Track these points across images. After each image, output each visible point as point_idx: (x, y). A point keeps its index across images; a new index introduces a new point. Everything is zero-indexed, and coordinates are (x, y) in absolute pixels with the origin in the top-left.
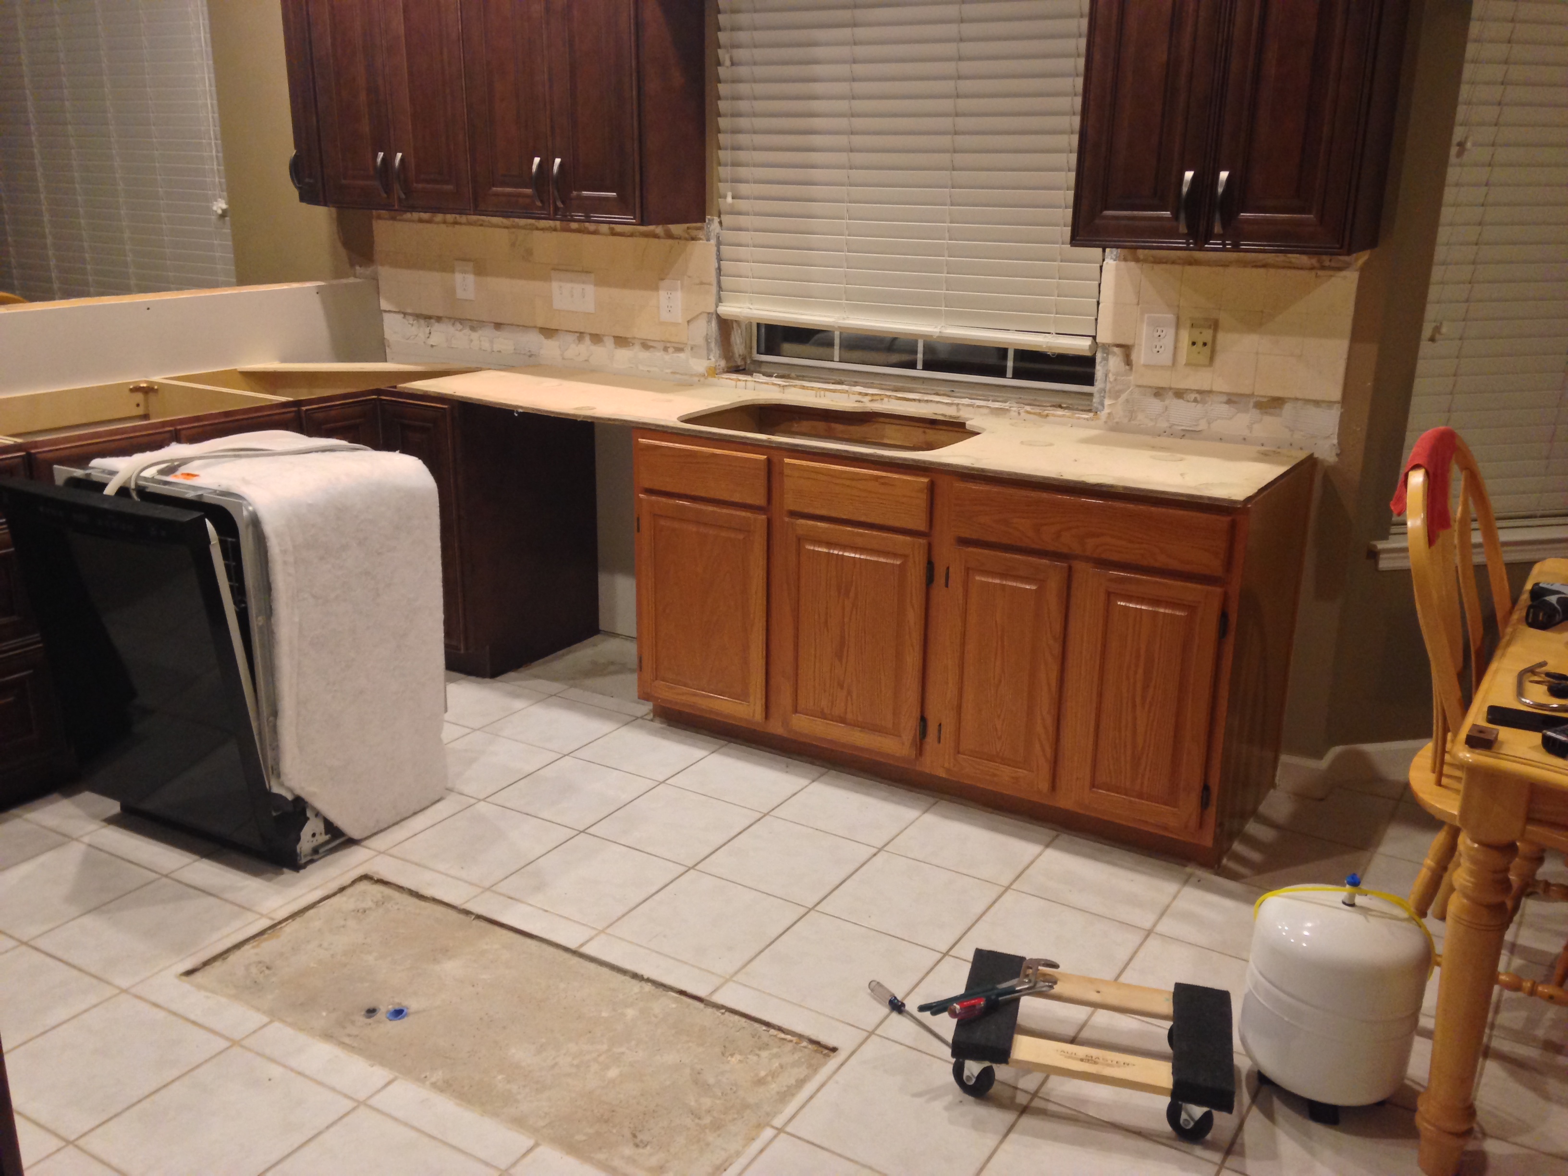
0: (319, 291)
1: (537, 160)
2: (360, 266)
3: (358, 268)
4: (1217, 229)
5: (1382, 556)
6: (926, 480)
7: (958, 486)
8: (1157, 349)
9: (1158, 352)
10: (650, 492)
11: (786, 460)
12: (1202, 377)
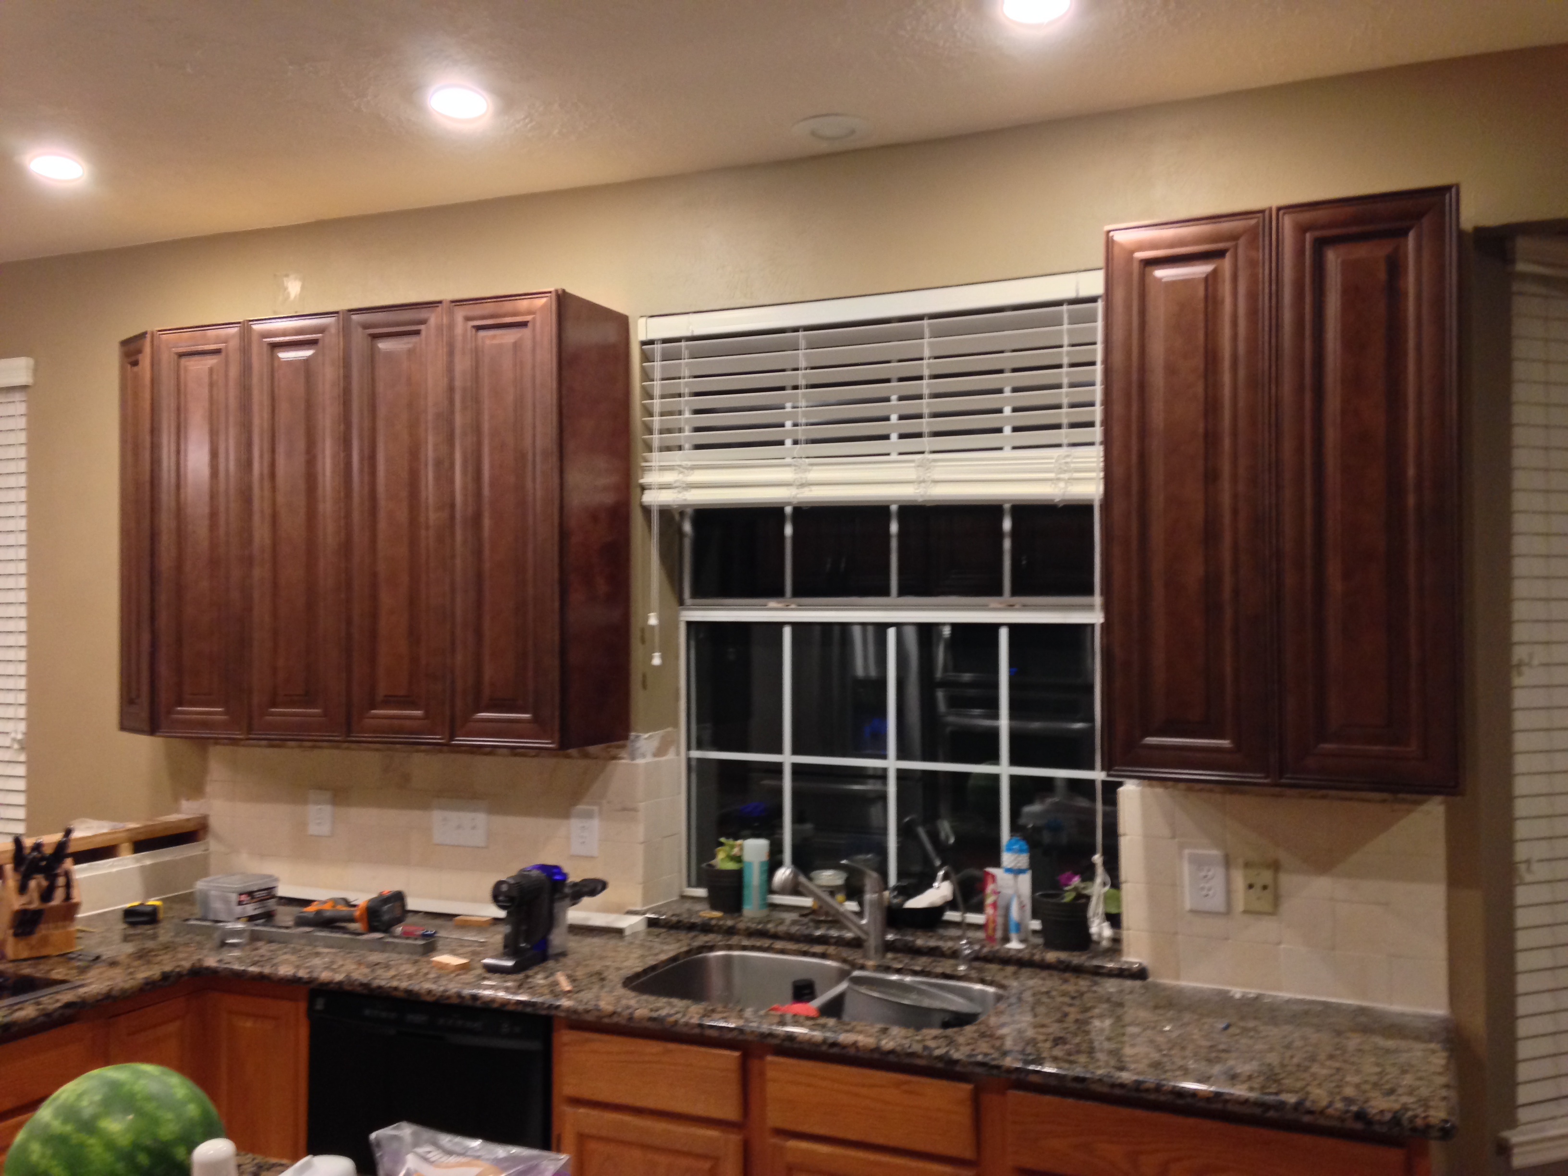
2: (188, 800)
3: (184, 802)
5: (1516, 1151)
6: (968, 1087)
7: (1014, 1095)
8: (1205, 892)
9: (1207, 895)
10: (577, 1102)
11: (770, 1058)
12: (1267, 928)
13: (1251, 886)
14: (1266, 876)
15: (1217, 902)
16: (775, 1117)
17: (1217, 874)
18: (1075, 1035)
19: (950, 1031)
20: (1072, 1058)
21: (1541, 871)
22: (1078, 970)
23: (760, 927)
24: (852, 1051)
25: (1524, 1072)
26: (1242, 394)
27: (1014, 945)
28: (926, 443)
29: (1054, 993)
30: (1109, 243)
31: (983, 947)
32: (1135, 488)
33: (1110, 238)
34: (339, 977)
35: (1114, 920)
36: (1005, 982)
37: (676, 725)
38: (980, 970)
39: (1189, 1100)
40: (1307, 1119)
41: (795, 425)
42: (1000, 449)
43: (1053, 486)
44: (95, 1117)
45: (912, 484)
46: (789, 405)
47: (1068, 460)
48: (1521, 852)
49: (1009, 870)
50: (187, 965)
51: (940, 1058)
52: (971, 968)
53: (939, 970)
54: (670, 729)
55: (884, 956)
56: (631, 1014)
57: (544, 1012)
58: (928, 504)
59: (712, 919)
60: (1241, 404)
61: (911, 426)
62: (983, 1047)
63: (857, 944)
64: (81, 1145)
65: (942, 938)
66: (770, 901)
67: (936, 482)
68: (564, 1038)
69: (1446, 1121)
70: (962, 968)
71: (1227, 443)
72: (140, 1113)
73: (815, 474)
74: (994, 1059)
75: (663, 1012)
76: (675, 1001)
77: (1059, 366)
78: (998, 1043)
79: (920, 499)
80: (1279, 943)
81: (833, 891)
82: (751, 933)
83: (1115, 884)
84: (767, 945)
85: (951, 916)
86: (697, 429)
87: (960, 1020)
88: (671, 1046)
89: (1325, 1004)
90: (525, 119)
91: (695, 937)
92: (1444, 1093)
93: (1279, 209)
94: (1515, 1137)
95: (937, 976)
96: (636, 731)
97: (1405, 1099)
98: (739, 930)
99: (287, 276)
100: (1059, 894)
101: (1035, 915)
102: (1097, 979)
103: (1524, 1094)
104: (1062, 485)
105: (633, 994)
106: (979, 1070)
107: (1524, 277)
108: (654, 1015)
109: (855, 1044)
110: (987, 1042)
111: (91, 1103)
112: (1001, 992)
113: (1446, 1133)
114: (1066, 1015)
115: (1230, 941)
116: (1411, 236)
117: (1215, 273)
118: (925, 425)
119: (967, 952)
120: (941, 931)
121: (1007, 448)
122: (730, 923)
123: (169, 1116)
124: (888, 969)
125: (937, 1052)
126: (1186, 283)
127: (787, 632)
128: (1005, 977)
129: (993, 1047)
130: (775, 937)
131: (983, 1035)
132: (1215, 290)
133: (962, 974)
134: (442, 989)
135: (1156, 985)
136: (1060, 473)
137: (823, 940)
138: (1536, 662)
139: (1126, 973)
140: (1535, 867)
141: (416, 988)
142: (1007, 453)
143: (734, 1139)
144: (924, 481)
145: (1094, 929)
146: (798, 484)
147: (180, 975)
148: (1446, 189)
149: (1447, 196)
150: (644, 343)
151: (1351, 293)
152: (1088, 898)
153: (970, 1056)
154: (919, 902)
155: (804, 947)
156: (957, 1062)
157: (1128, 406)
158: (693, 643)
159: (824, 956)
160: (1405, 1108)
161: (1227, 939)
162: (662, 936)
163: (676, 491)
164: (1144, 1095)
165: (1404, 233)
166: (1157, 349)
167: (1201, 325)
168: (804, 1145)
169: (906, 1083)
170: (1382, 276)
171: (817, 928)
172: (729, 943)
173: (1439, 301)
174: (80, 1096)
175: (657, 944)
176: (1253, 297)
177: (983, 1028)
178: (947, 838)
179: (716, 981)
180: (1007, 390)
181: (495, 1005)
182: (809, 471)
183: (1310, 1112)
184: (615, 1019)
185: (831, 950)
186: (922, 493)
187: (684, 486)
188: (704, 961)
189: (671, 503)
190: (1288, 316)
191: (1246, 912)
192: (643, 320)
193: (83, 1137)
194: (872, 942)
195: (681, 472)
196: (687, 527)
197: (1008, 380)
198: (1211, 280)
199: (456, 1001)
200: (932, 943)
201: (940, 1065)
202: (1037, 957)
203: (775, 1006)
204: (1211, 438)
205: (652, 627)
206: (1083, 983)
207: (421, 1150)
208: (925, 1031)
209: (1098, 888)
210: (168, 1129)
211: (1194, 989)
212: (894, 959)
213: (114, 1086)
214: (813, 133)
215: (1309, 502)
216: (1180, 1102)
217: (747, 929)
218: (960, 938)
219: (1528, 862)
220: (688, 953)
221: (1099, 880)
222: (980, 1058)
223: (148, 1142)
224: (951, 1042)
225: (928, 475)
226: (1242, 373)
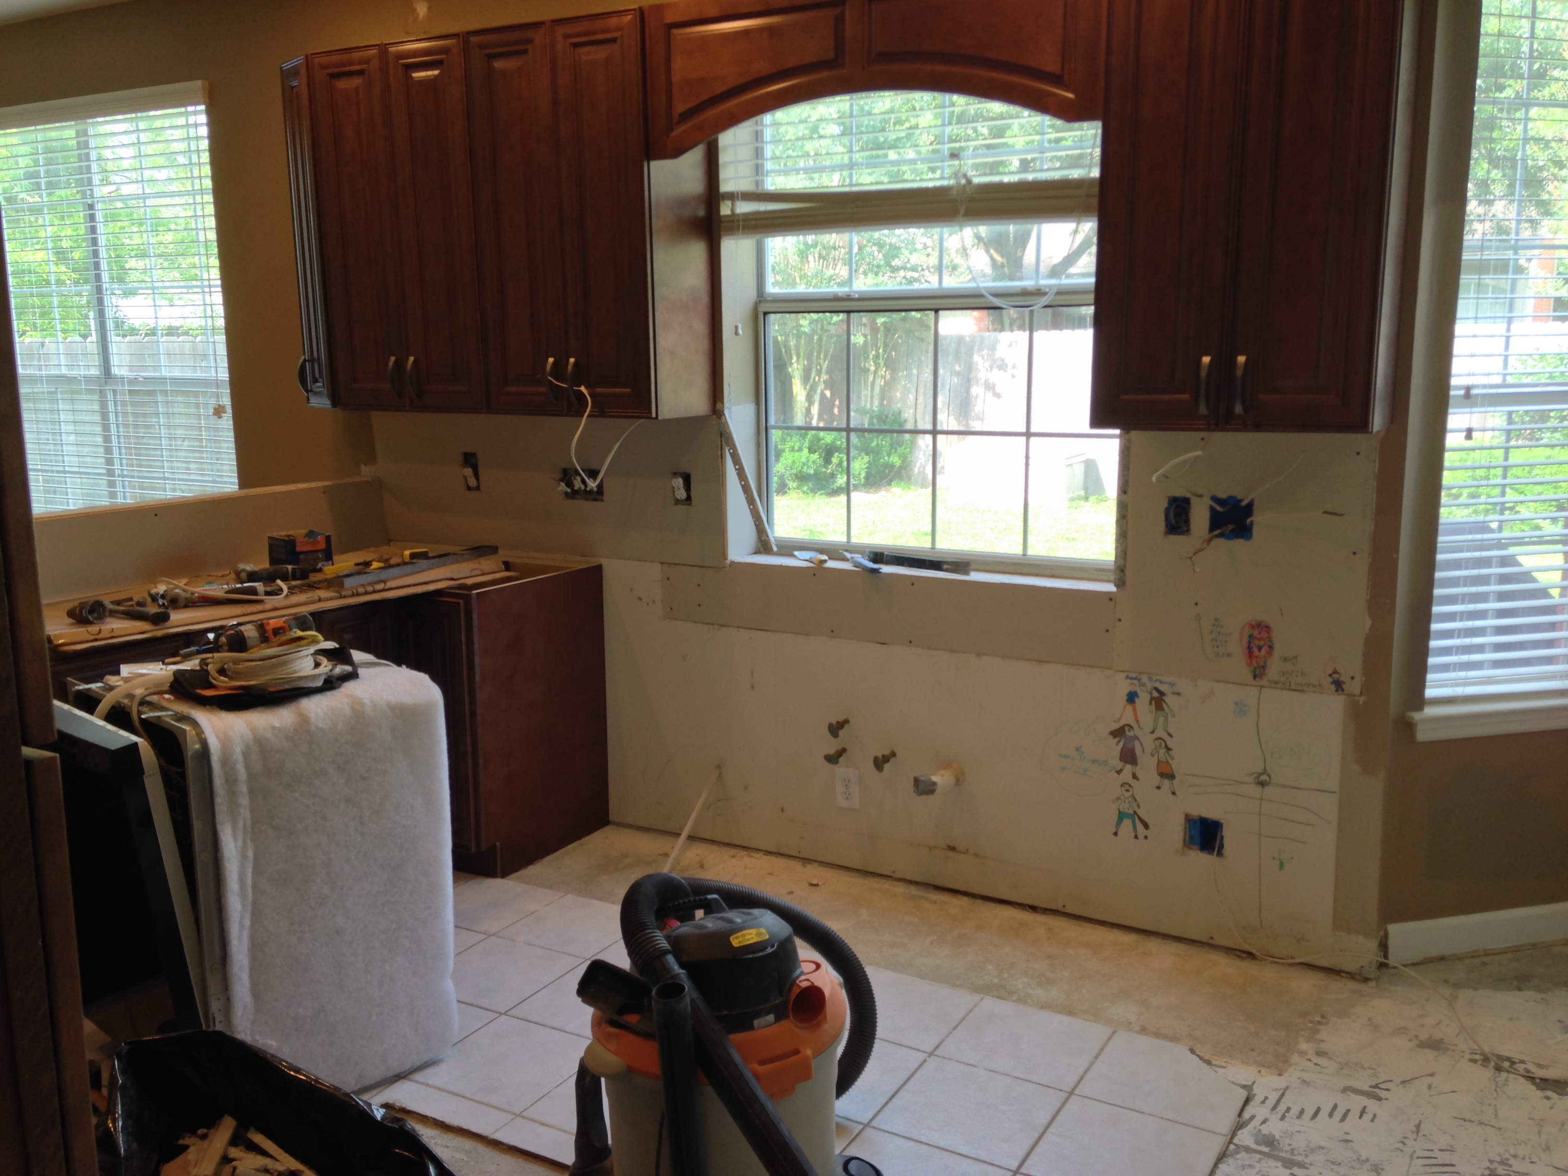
0: (326, 490)
1: (551, 360)
2: (366, 465)
3: (363, 467)
4: (1238, 409)
5: (1420, 728)
60: (1217, 99)
94: (1421, 715)
166: (1151, 49)
204: (1190, 131)
226: (1219, 69)
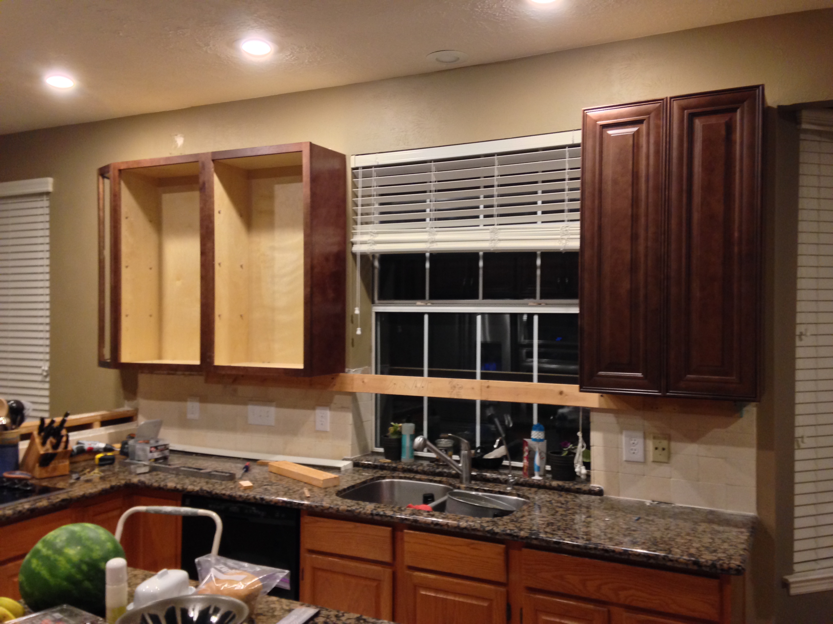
3: (127, 402)
5: (792, 586)
6: (503, 546)
7: (525, 551)
8: (632, 452)
9: (634, 453)
10: (312, 552)
11: (406, 531)
12: (664, 469)
13: (656, 449)
14: (664, 443)
15: (639, 456)
16: (408, 560)
17: (639, 442)
18: (559, 521)
19: (496, 519)
20: (555, 532)
21: (808, 442)
22: (568, 491)
23: (409, 467)
24: (446, 528)
25: (797, 546)
26: (651, 195)
27: (537, 477)
28: (495, 220)
29: (553, 501)
30: (585, 117)
31: (521, 478)
32: (596, 245)
33: (585, 114)
34: (197, 488)
35: (587, 465)
36: (530, 496)
37: (370, 365)
38: (518, 490)
39: (612, 554)
40: (669, 564)
41: (430, 211)
42: (536, 223)
43: (559, 242)
44: (63, 547)
45: (488, 242)
46: (428, 200)
47: (567, 229)
48: (799, 432)
49: (535, 440)
50: (123, 482)
51: (488, 532)
52: (513, 489)
53: (497, 490)
54: (366, 367)
55: (470, 483)
56: (338, 508)
57: (296, 507)
58: (497, 252)
59: (385, 463)
60: (650, 200)
61: (489, 211)
62: (511, 526)
63: (457, 476)
64: (56, 560)
65: (501, 474)
66: (416, 455)
67: (500, 240)
68: (306, 520)
69: (739, 566)
70: (509, 489)
71: (642, 220)
72: (84, 546)
73: (440, 236)
74: (515, 532)
75: (354, 508)
76: (361, 502)
77: (564, 180)
78: (518, 525)
79: (492, 249)
80: (670, 478)
81: (446, 450)
82: (405, 470)
83: (588, 447)
84: (412, 476)
85: (506, 463)
86: (382, 213)
87: (502, 513)
88: (358, 524)
89: (693, 509)
90: (290, 55)
91: (377, 472)
92: (742, 552)
93: (671, 98)
94: (791, 579)
95: (496, 492)
96: (348, 368)
97: (720, 555)
98: (399, 468)
99: (176, 135)
100: (560, 453)
101: (547, 463)
102: (577, 495)
103: (797, 557)
104: (564, 241)
105: (340, 499)
106: (508, 537)
107: (806, 131)
108: (349, 509)
109: (447, 524)
110: (514, 524)
111: (61, 541)
112: (527, 501)
113: (739, 571)
114: (557, 512)
115: (645, 476)
116: (739, 111)
117: (638, 131)
118: (495, 211)
119: (512, 480)
120: (502, 471)
121: (539, 222)
122: (394, 465)
123: (98, 547)
124: (472, 489)
125: (488, 529)
126: (623, 137)
127: (426, 317)
128: (530, 493)
129: (516, 527)
130: (417, 472)
131: (512, 521)
132: (638, 140)
133: (508, 491)
134: (246, 495)
135: (607, 499)
136: (563, 236)
137: (440, 474)
138: (808, 334)
139: (592, 492)
140: (806, 440)
141: (234, 494)
142: (539, 225)
143: (388, 571)
144: (494, 240)
145: (577, 470)
146: (430, 241)
147: (119, 487)
148: (757, 87)
149: (757, 91)
150: (353, 169)
151: (707, 142)
152: (575, 454)
153: (503, 531)
154: (491, 456)
155: (431, 478)
156: (497, 533)
157: (593, 202)
158: (379, 323)
159: (440, 482)
160: (719, 559)
161: (644, 475)
162: (360, 471)
163: (369, 245)
164: (589, 551)
165: (735, 110)
166: (608, 172)
167: (631, 159)
168: (422, 574)
169: (473, 544)
170: (723, 132)
171: (438, 468)
172: (393, 475)
173: (752, 146)
174: (56, 538)
175: (356, 476)
176: (657, 144)
177: (513, 518)
178: (509, 424)
179: (386, 493)
180: (540, 192)
181: (272, 503)
182: (436, 234)
183: (671, 560)
184: (330, 510)
185: (444, 479)
186: (493, 246)
187: (373, 242)
188: (380, 484)
189: (366, 251)
190: (675, 154)
191: (654, 462)
192: (354, 156)
193: (57, 557)
194: (464, 475)
195: (372, 235)
196: (376, 264)
197: (540, 187)
198: (636, 135)
199: (253, 501)
200: (495, 476)
201: (489, 535)
202: (547, 484)
203: (410, 504)
204: (635, 218)
205: (357, 315)
206: (570, 497)
207: (218, 567)
208: (483, 519)
209: (580, 448)
210: (97, 554)
211: (627, 500)
212: (475, 484)
213: (73, 533)
214: (437, 60)
215: (684, 251)
216: (606, 554)
217: (403, 468)
218: (509, 474)
219: (802, 437)
220: (372, 479)
221: (580, 445)
222: (508, 532)
223: (87, 559)
224: (495, 524)
225: (496, 236)
226: (651, 184)
